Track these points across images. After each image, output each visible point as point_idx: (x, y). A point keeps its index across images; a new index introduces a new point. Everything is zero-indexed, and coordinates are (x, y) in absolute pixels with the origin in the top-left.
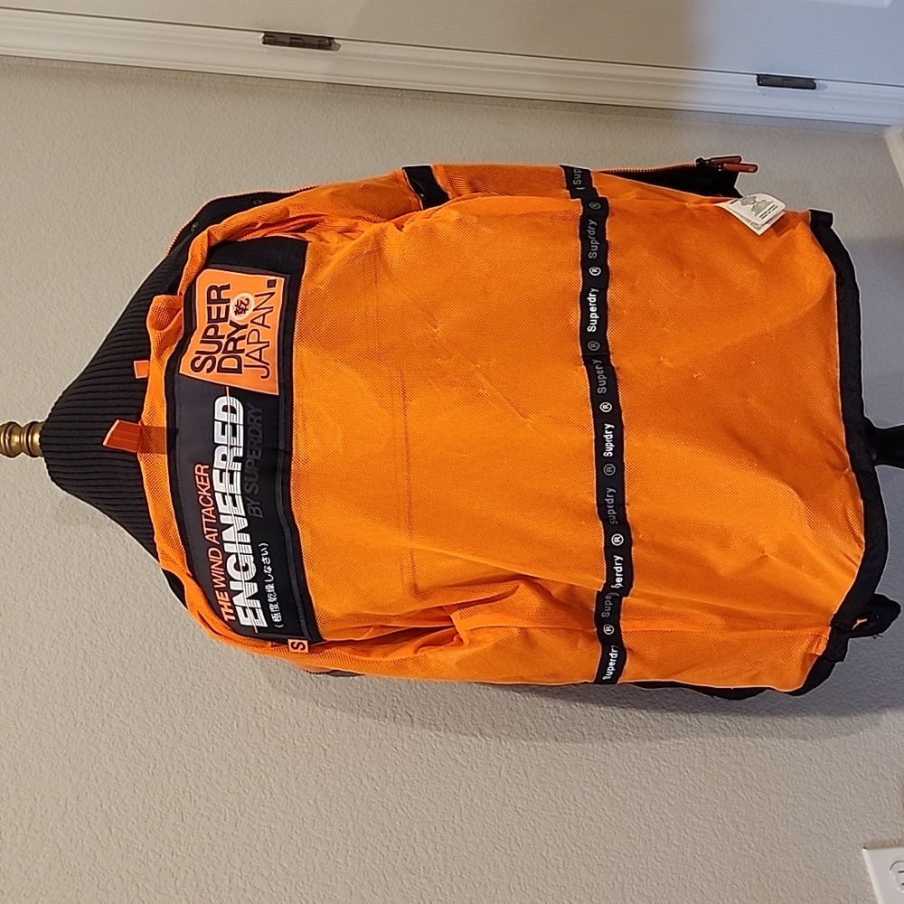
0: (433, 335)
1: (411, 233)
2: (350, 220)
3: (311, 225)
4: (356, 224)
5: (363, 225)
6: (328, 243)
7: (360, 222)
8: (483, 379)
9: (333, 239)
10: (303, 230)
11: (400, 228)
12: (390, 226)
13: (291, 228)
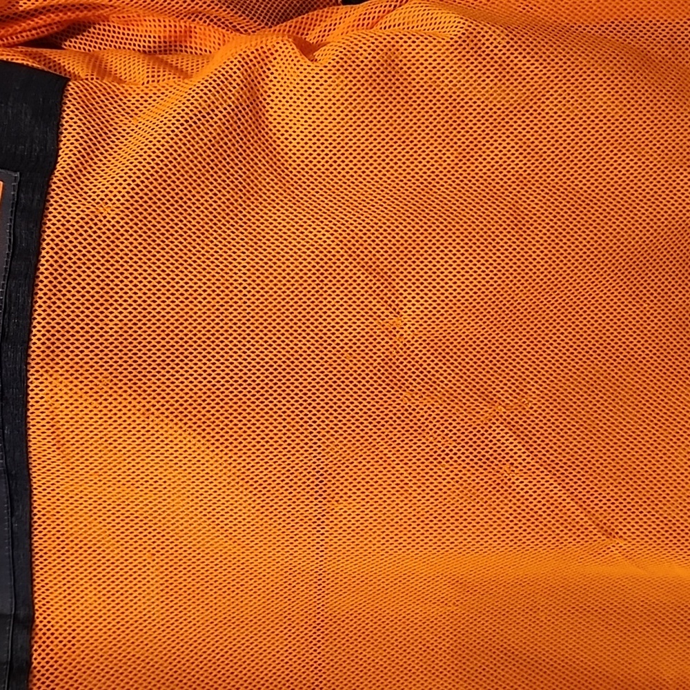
0: (391, 333)
1: (344, 65)
2: (169, 21)
3: (76, 29)
4: (189, 32)
5: (205, 35)
6: (120, 81)
7: (199, 28)
8: (510, 441)
9: (135, 70)
10: (53, 41)
11: (308, 50)
12: (278, 42)
13: (26, 36)
